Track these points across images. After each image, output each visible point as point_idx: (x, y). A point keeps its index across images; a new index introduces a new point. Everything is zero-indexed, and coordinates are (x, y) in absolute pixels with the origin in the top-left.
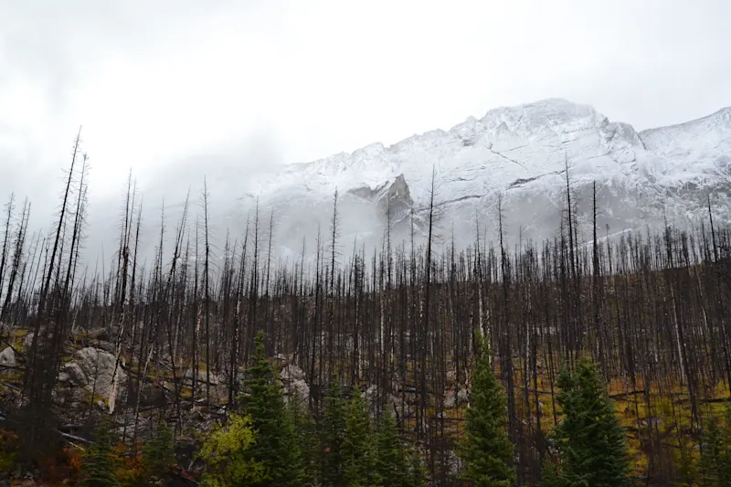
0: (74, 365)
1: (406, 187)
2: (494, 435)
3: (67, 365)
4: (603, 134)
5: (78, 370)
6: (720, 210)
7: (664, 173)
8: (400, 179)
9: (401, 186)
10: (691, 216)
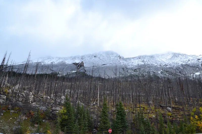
0: (23, 93)
1: (83, 64)
2: (106, 113)
3: (22, 93)
4: (119, 58)
5: (24, 95)
6: (137, 73)
7: (129, 66)
8: (82, 62)
9: (82, 63)
10: (132, 73)
